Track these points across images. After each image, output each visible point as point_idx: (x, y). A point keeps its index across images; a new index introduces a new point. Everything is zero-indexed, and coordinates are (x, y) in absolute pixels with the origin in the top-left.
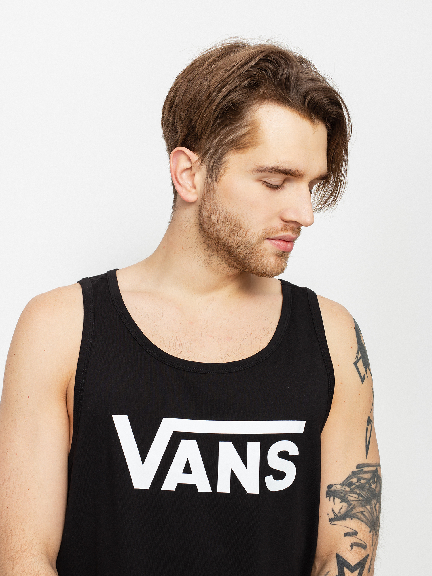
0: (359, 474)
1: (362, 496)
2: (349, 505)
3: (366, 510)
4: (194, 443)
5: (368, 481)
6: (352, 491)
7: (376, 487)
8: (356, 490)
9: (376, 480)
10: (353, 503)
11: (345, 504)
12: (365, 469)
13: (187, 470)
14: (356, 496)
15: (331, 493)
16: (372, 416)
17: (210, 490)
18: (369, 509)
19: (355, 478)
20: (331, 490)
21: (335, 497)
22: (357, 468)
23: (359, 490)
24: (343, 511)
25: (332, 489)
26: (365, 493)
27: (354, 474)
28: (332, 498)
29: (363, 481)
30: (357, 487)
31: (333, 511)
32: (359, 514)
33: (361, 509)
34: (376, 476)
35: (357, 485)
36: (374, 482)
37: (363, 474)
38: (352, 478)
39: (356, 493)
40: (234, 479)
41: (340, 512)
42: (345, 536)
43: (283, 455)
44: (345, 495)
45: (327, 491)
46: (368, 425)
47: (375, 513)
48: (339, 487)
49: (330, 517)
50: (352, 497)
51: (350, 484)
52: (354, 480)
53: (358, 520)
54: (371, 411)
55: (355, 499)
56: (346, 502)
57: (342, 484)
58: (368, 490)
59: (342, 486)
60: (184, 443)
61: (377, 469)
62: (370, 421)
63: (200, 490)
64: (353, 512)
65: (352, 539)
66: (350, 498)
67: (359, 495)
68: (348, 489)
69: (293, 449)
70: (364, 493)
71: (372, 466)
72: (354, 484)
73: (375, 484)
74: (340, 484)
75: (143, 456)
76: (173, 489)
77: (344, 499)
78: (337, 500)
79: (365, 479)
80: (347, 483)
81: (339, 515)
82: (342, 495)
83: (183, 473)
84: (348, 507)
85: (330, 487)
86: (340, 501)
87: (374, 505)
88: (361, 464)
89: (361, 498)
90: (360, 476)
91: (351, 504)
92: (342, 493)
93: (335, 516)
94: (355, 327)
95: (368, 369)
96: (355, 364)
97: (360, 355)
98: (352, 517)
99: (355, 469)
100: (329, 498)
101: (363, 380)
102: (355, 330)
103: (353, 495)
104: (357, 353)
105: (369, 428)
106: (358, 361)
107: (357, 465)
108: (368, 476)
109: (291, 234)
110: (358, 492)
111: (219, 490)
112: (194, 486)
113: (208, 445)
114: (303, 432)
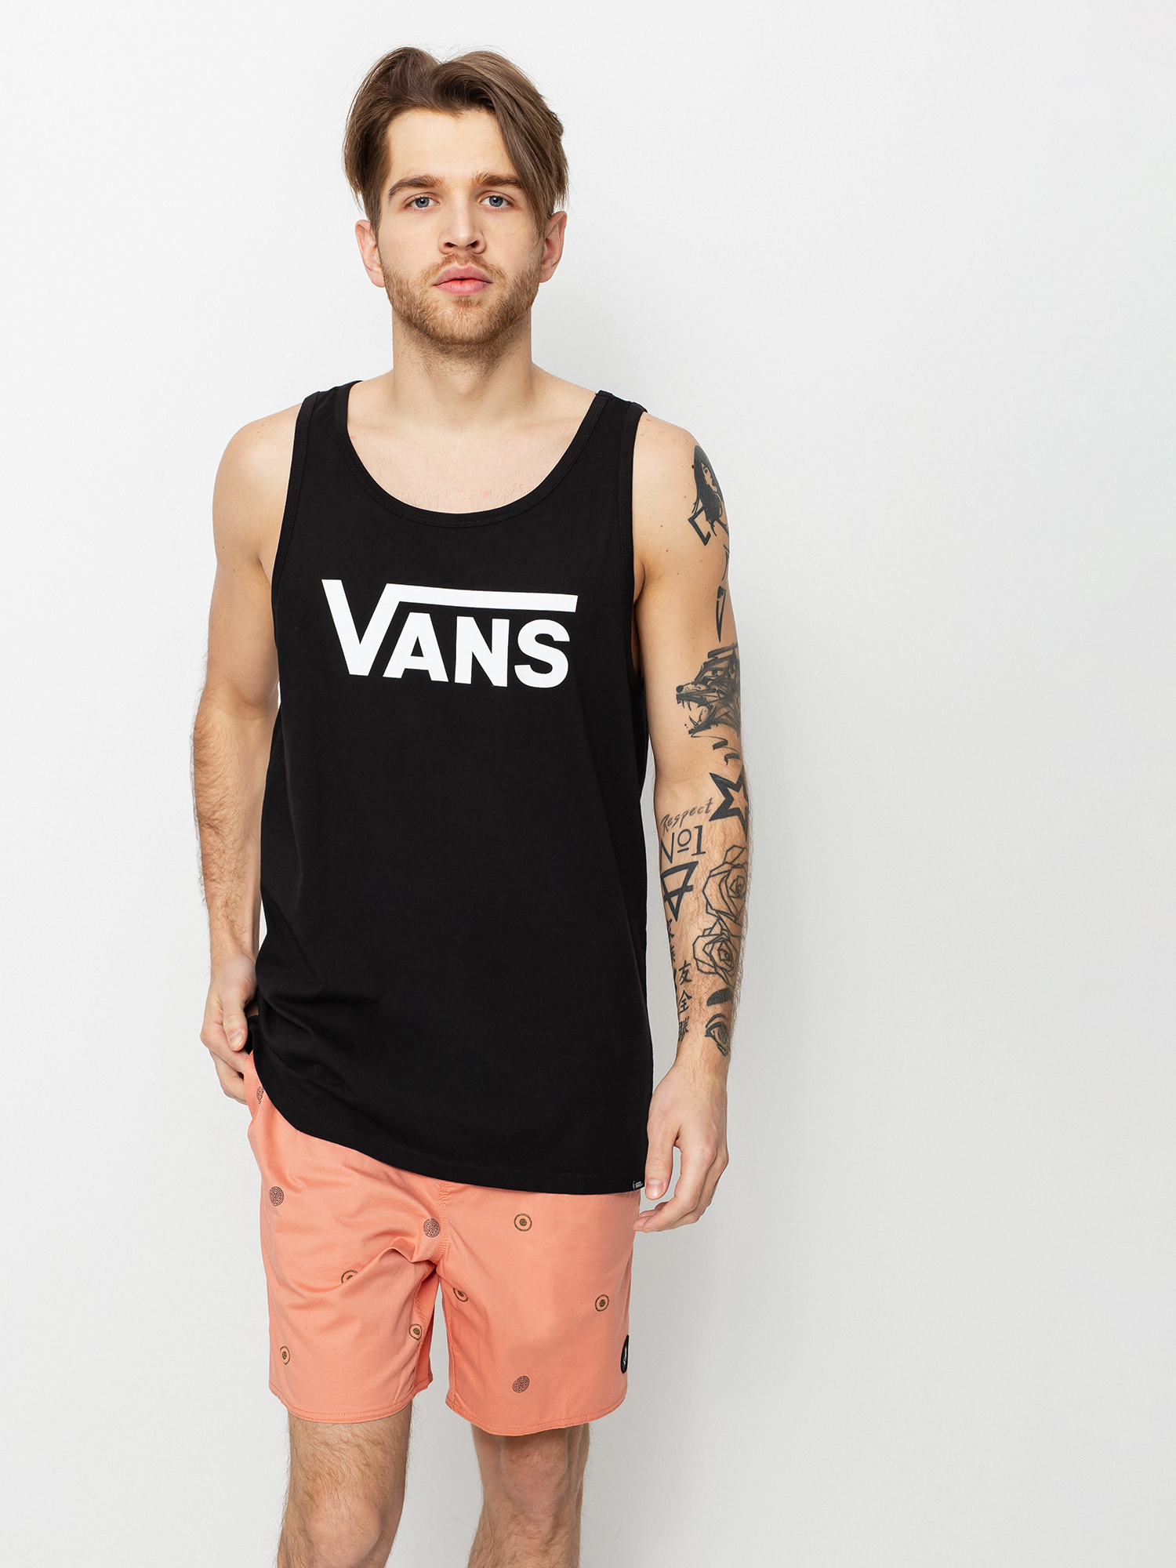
0: (714, 664)
1: (723, 693)
2: (710, 708)
4: (427, 617)
5: (725, 670)
6: (709, 690)
7: (735, 676)
8: (713, 687)
9: (733, 668)
10: (714, 704)
11: (704, 708)
12: (720, 656)
13: (417, 651)
14: (715, 694)
15: (683, 697)
16: (726, 583)
17: (446, 680)
19: (709, 670)
20: (682, 692)
21: (690, 701)
22: (709, 657)
23: (718, 686)
24: (703, 718)
25: (684, 691)
27: (706, 666)
28: (686, 703)
29: (719, 673)
30: (715, 682)
31: (691, 719)
32: (724, 717)
33: (725, 710)
34: (734, 661)
35: (713, 680)
37: (718, 663)
38: (706, 671)
39: (714, 691)
40: (477, 668)
41: (700, 720)
42: (714, 749)
43: (545, 639)
44: (702, 697)
45: (677, 695)
46: (719, 597)
48: (691, 687)
49: (690, 729)
50: (711, 697)
51: (705, 681)
52: (709, 674)
53: (725, 726)
54: (724, 576)
55: (716, 699)
56: (705, 705)
57: (694, 683)
58: (728, 683)
59: (695, 685)
60: (413, 617)
61: (734, 652)
62: (722, 592)
63: (433, 678)
64: (716, 717)
65: (724, 751)
66: (709, 699)
67: (718, 692)
68: (703, 688)
69: (560, 634)
70: (723, 689)
71: (728, 649)
72: (710, 679)
73: (734, 673)
74: (692, 683)
75: (361, 633)
76: (399, 676)
77: (702, 702)
78: (694, 705)
79: (721, 669)
80: (700, 679)
81: (700, 723)
82: (697, 697)
83: (412, 655)
84: (710, 711)
85: (680, 688)
86: (697, 705)
88: (714, 651)
89: (721, 696)
90: (714, 666)
91: (712, 706)
92: (697, 695)
93: (695, 724)
94: (693, 464)
95: (716, 523)
96: (692, 520)
97: (700, 505)
98: (716, 722)
99: (708, 660)
100: (681, 703)
101: (705, 540)
102: (693, 470)
103: (711, 694)
104: (695, 504)
105: (721, 600)
106: (696, 515)
107: (709, 653)
108: (723, 665)
109: (456, 265)
110: (717, 688)
111: (458, 680)
112: (426, 673)
113: (444, 621)
114: (574, 611)
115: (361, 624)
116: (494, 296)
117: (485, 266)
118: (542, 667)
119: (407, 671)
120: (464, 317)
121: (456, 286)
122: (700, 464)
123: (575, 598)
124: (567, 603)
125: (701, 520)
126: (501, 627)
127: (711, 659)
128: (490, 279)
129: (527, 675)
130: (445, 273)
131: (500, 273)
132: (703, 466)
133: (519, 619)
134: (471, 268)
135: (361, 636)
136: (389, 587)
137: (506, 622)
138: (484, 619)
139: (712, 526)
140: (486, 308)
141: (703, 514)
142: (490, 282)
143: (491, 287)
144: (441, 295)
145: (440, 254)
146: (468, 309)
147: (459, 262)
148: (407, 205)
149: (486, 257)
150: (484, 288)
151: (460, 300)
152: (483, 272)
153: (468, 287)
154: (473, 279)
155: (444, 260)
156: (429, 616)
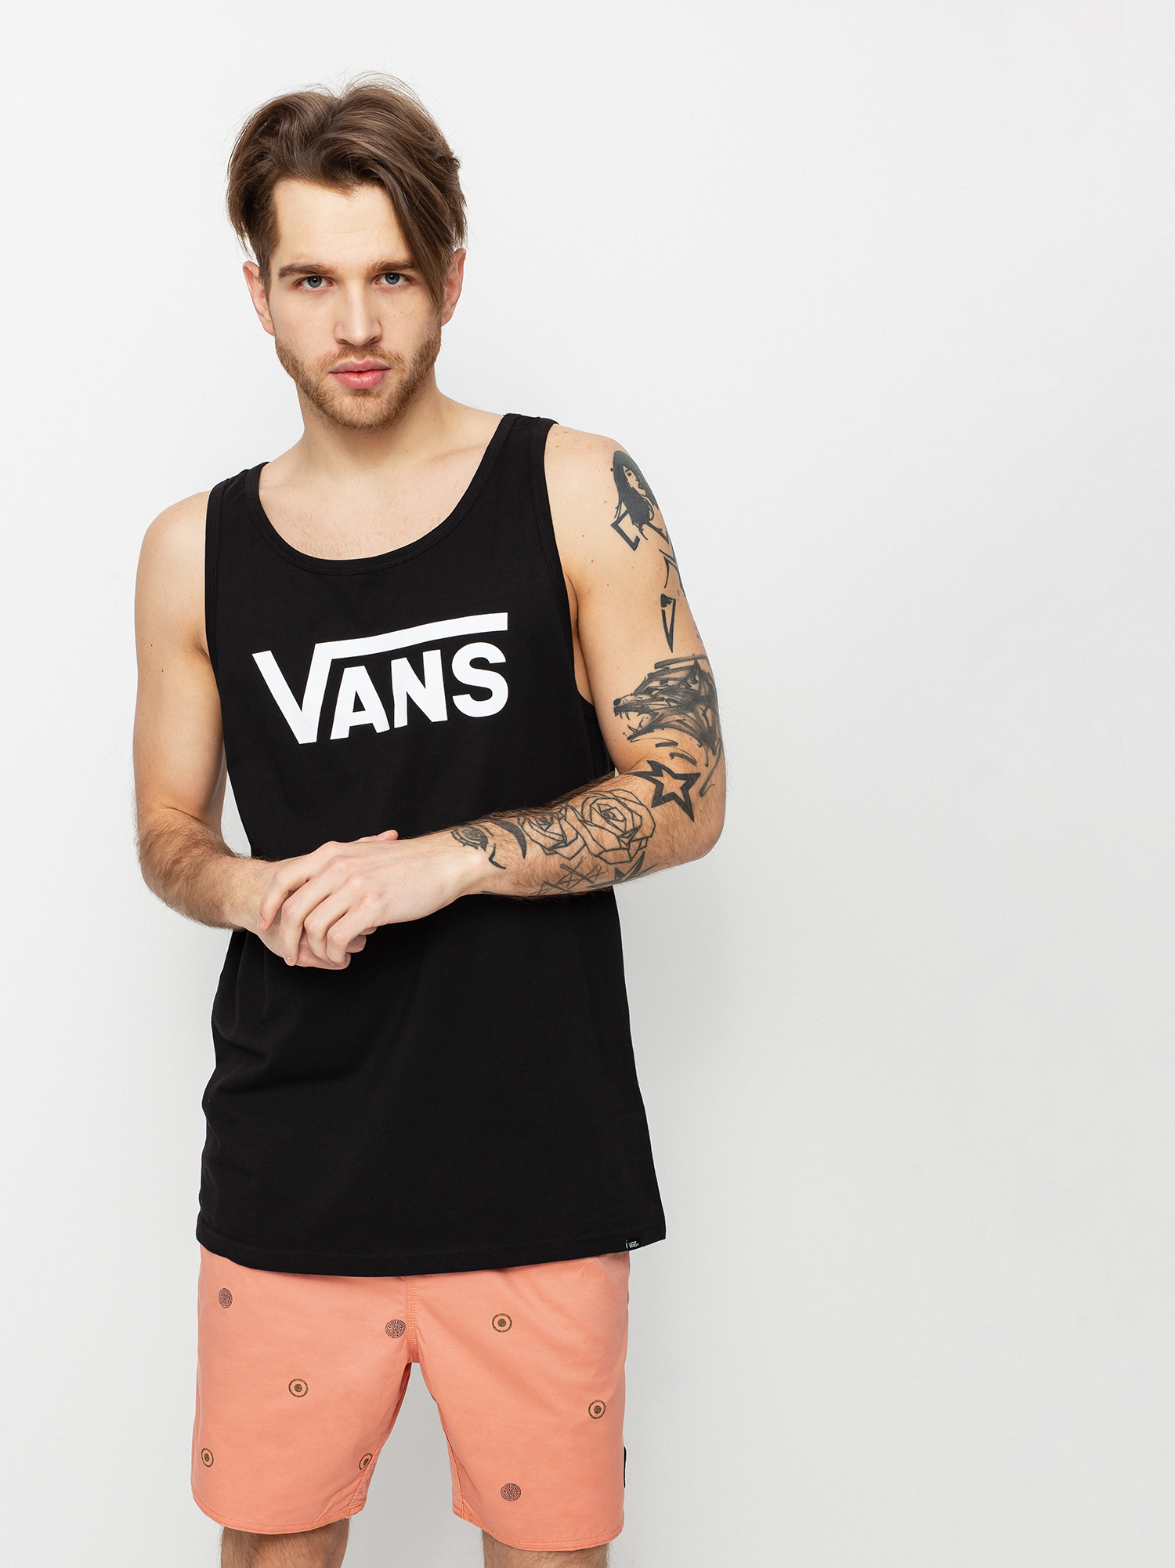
0: (663, 675)
1: (674, 701)
2: (654, 715)
3: (686, 718)
4: (362, 670)
5: (683, 681)
6: (655, 698)
7: (700, 687)
8: (661, 696)
9: (697, 678)
10: (660, 712)
11: (646, 715)
12: (672, 667)
13: (358, 706)
14: (664, 702)
15: (620, 708)
17: (389, 728)
18: (694, 717)
19: (656, 681)
20: (619, 705)
21: (628, 711)
22: (656, 668)
23: (668, 695)
24: (646, 723)
25: (621, 703)
26: (680, 698)
27: (652, 677)
28: (624, 715)
29: (670, 683)
30: (663, 692)
31: (630, 727)
32: (676, 723)
33: (678, 718)
34: (699, 672)
35: (661, 689)
36: (695, 682)
37: (670, 673)
38: (651, 682)
39: (663, 699)
41: (640, 726)
42: (657, 747)
43: (479, 663)
44: (643, 706)
45: (615, 709)
46: (665, 605)
47: (705, 722)
48: (630, 698)
49: (628, 736)
50: (656, 706)
51: (649, 691)
52: (655, 684)
53: (676, 730)
55: (663, 707)
56: (648, 713)
57: (635, 694)
58: (686, 693)
59: (636, 696)
60: (348, 672)
61: (698, 662)
62: (670, 601)
63: (378, 730)
64: (663, 722)
65: (670, 750)
66: (653, 707)
67: (669, 701)
68: (645, 697)
69: (495, 655)
70: (678, 698)
71: (685, 659)
72: (657, 689)
73: (698, 684)
74: (631, 695)
75: (300, 701)
77: (643, 711)
78: (633, 714)
79: (675, 679)
80: (644, 689)
81: (640, 729)
82: (638, 706)
83: (354, 711)
84: (653, 718)
85: (617, 702)
86: (637, 713)
87: (701, 712)
88: (663, 662)
89: (672, 704)
90: (665, 677)
91: (657, 714)
92: (638, 704)
93: (635, 731)
94: (612, 467)
95: (645, 527)
96: (615, 525)
98: (664, 727)
99: (654, 671)
100: (617, 716)
101: (634, 545)
102: (612, 473)
103: (658, 703)
104: (617, 508)
105: (669, 610)
106: (620, 519)
107: (656, 664)
108: (680, 675)
109: (353, 360)
110: (666, 697)
111: (398, 724)
112: (371, 726)
113: (379, 668)
114: (506, 629)
115: (298, 690)
116: (393, 383)
118: (481, 694)
119: (352, 728)
120: (363, 408)
121: (354, 378)
122: (622, 466)
123: (504, 616)
124: (498, 622)
125: (627, 524)
126: (432, 660)
127: (659, 669)
128: (388, 366)
129: (466, 705)
130: (341, 365)
131: (399, 359)
132: (625, 469)
133: (449, 647)
134: (368, 362)
135: (300, 703)
136: (318, 647)
137: (437, 653)
138: (414, 655)
139: (641, 531)
140: (385, 396)
141: (628, 518)
142: (388, 369)
143: (390, 373)
144: (337, 383)
145: (335, 348)
146: (368, 398)
147: (355, 356)
148: (298, 284)
149: (385, 349)
150: (383, 377)
151: (358, 390)
152: (381, 361)
153: (366, 379)
154: (371, 370)
155: (339, 354)
156: (363, 668)
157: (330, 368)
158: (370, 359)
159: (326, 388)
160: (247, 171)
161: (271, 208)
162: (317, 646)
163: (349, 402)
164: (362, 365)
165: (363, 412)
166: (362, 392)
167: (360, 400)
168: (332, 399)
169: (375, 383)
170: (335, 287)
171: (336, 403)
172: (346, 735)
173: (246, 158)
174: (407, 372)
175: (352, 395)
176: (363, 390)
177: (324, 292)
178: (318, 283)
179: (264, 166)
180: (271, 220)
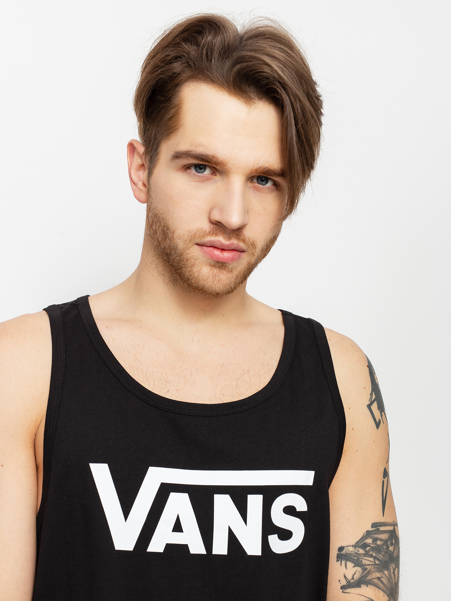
0: (375, 534)
1: (378, 560)
2: (364, 569)
3: (383, 576)
4: (185, 497)
5: (385, 542)
6: (367, 554)
7: (394, 550)
8: (371, 553)
9: (394, 542)
10: (368, 567)
11: (359, 569)
12: (382, 528)
13: (178, 527)
14: (372, 559)
15: (342, 556)
17: (204, 552)
18: (387, 575)
19: (370, 538)
20: (342, 552)
21: (347, 561)
22: (372, 527)
23: (376, 553)
24: (357, 577)
25: (344, 552)
26: (382, 556)
27: (368, 534)
28: (343, 562)
29: (379, 543)
30: (373, 549)
31: (345, 577)
32: (376, 581)
33: (378, 575)
34: (394, 536)
35: (372, 547)
36: (392, 544)
37: (380, 534)
38: (367, 538)
39: (371, 556)
40: (232, 539)
41: (353, 578)
43: (290, 510)
44: (359, 559)
45: (338, 554)
46: (384, 477)
47: (394, 579)
48: (351, 549)
49: (342, 584)
50: (367, 561)
51: (364, 546)
52: (369, 541)
54: (387, 461)
55: (371, 563)
56: (360, 566)
57: (355, 546)
58: (386, 552)
59: (355, 548)
60: (174, 497)
61: (394, 529)
62: (386, 474)
63: (192, 552)
64: (369, 578)
66: (364, 562)
67: (375, 558)
68: (361, 551)
70: (380, 556)
71: (389, 525)
72: (369, 546)
73: (393, 546)
74: (353, 546)
75: (126, 513)
77: (358, 563)
78: (350, 565)
79: (381, 540)
80: (361, 544)
81: (352, 581)
82: (355, 558)
83: (172, 532)
84: (363, 572)
85: (341, 549)
86: (353, 565)
87: (392, 570)
88: (377, 523)
89: (377, 562)
90: (376, 536)
91: (366, 569)
92: (355, 556)
93: (348, 582)
94: (368, 365)
96: (370, 407)
97: (374, 397)
98: (368, 583)
99: (370, 529)
100: (340, 562)
101: (378, 426)
102: (368, 369)
103: (368, 558)
104: (371, 395)
105: (386, 480)
106: (372, 404)
107: (372, 524)
108: (384, 536)
109: (221, 239)
110: (374, 555)
111: (215, 552)
112: (186, 547)
113: (202, 498)
114: (311, 484)
115: (127, 505)
116: (244, 263)
117: (244, 241)
118: (285, 535)
119: (168, 545)
120: (217, 278)
121: (217, 253)
123: (312, 473)
124: (307, 478)
125: (374, 409)
127: (374, 529)
128: (245, 249)
129: (275, 543)
130: (210, 241)
131: (253, 245)
134: (233, 244)
135: (126, 516)
137: (260, 497)
140: (235, 273)
141: (375, 404)
142: (244, 251)
143: (244, 255)
144: (201, 253)
145: (206, 226)
146: (222, 271)
147: (224, 237)
148: (187, 168)
149: (246, 236)
150: (239, 258)
151: (218, 262)
152: (242, 245)
153: (226, 255)
154: (233, 250)
155: (210, 232)
156: (186, 495)
157: (198, 241)
158: (234, 242)
159: (190, 256)
160: (161, 67)
161: (175, 101)
162: (151, 469)
163: (206, 271)
164: (228, 246)
165: (216, 281)
166: (221, 265)
167: (216, 271)
168: (193, 266)
169: (233, 260)
170: (218, 177)
171: (195, 270)
172: (161, 550)
173: (164, 58)
174: (255, 257)
175: (211, 265)
176: (222, 263)
177: (206, 179)
178: (202, 170)
179: (177, 66)
180: (172, 111)
